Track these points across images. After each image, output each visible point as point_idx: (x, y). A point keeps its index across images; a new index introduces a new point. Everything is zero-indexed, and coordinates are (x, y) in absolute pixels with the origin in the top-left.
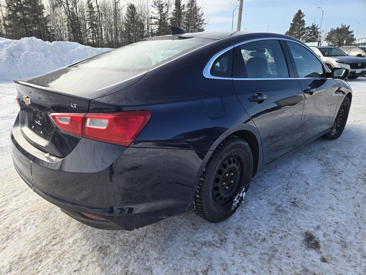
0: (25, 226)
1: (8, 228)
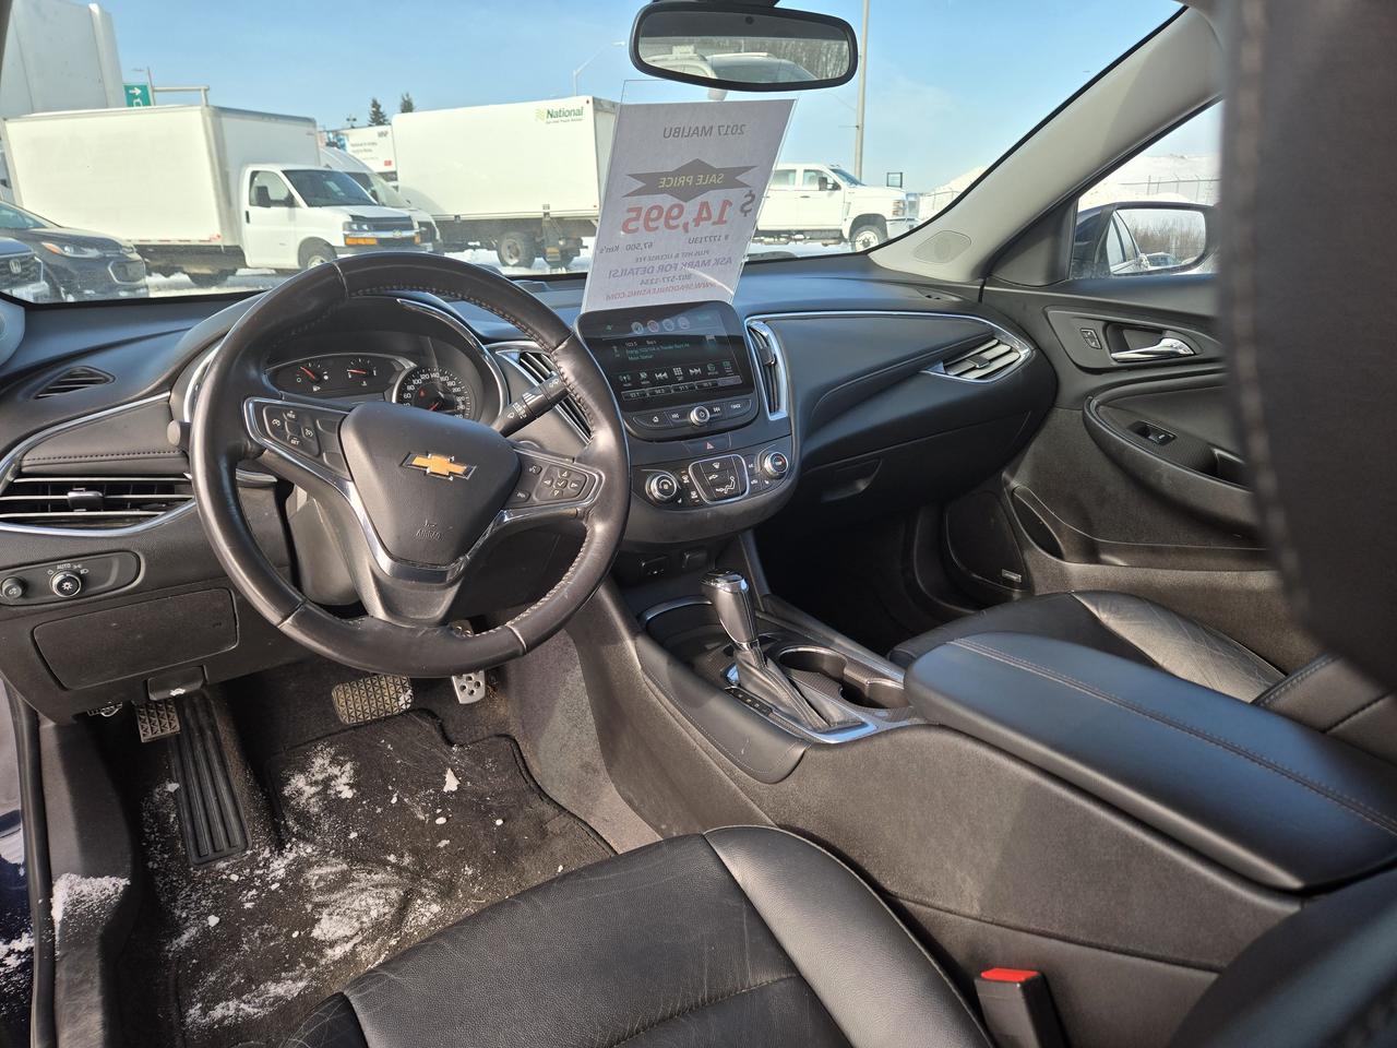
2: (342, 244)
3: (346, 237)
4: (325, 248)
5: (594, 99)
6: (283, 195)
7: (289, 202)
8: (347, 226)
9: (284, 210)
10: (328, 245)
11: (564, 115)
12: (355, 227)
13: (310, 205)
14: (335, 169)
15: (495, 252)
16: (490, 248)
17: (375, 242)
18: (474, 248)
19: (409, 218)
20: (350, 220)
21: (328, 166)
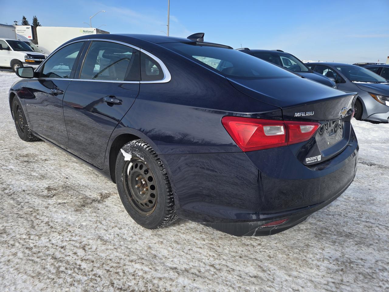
0: (329, 258)
1: (342, 270)
2: (24, 61)
3: (25, 60)
4: (19, 62)
5: (96, 29)
6: (6, 47)
7: (8, 49)
8: (26, 57)
9: (7, 51)
10: (20, 61)
11: (88, 32)
12: (28, 57)
13: (15, 50)
14: (21, 41)
15: (68, 66)
16: (67, 65)
17: (34, 61)
18: (62, 65)
19: (44, 56)
20: (27, 55)
21: (19, 40)
